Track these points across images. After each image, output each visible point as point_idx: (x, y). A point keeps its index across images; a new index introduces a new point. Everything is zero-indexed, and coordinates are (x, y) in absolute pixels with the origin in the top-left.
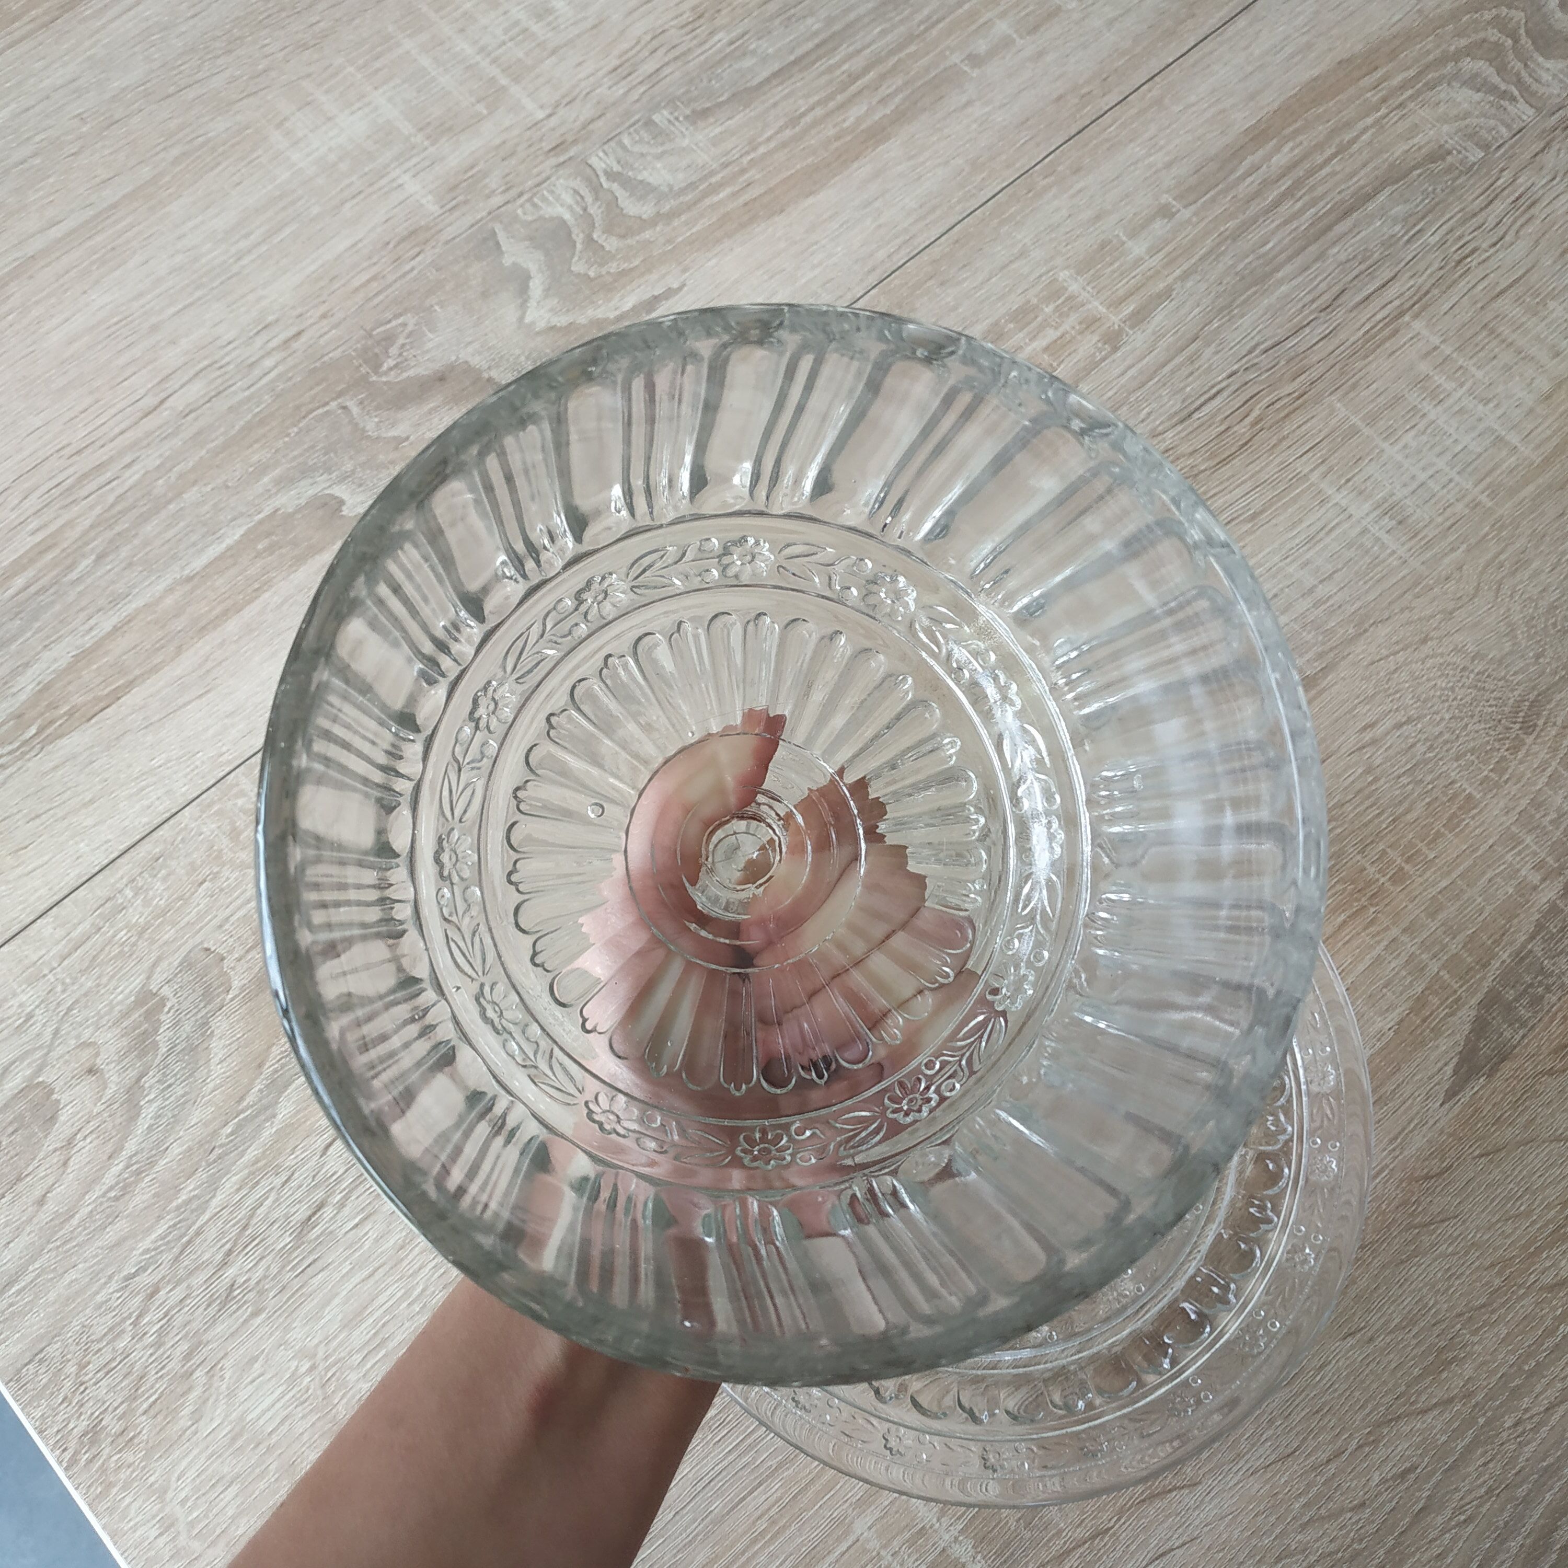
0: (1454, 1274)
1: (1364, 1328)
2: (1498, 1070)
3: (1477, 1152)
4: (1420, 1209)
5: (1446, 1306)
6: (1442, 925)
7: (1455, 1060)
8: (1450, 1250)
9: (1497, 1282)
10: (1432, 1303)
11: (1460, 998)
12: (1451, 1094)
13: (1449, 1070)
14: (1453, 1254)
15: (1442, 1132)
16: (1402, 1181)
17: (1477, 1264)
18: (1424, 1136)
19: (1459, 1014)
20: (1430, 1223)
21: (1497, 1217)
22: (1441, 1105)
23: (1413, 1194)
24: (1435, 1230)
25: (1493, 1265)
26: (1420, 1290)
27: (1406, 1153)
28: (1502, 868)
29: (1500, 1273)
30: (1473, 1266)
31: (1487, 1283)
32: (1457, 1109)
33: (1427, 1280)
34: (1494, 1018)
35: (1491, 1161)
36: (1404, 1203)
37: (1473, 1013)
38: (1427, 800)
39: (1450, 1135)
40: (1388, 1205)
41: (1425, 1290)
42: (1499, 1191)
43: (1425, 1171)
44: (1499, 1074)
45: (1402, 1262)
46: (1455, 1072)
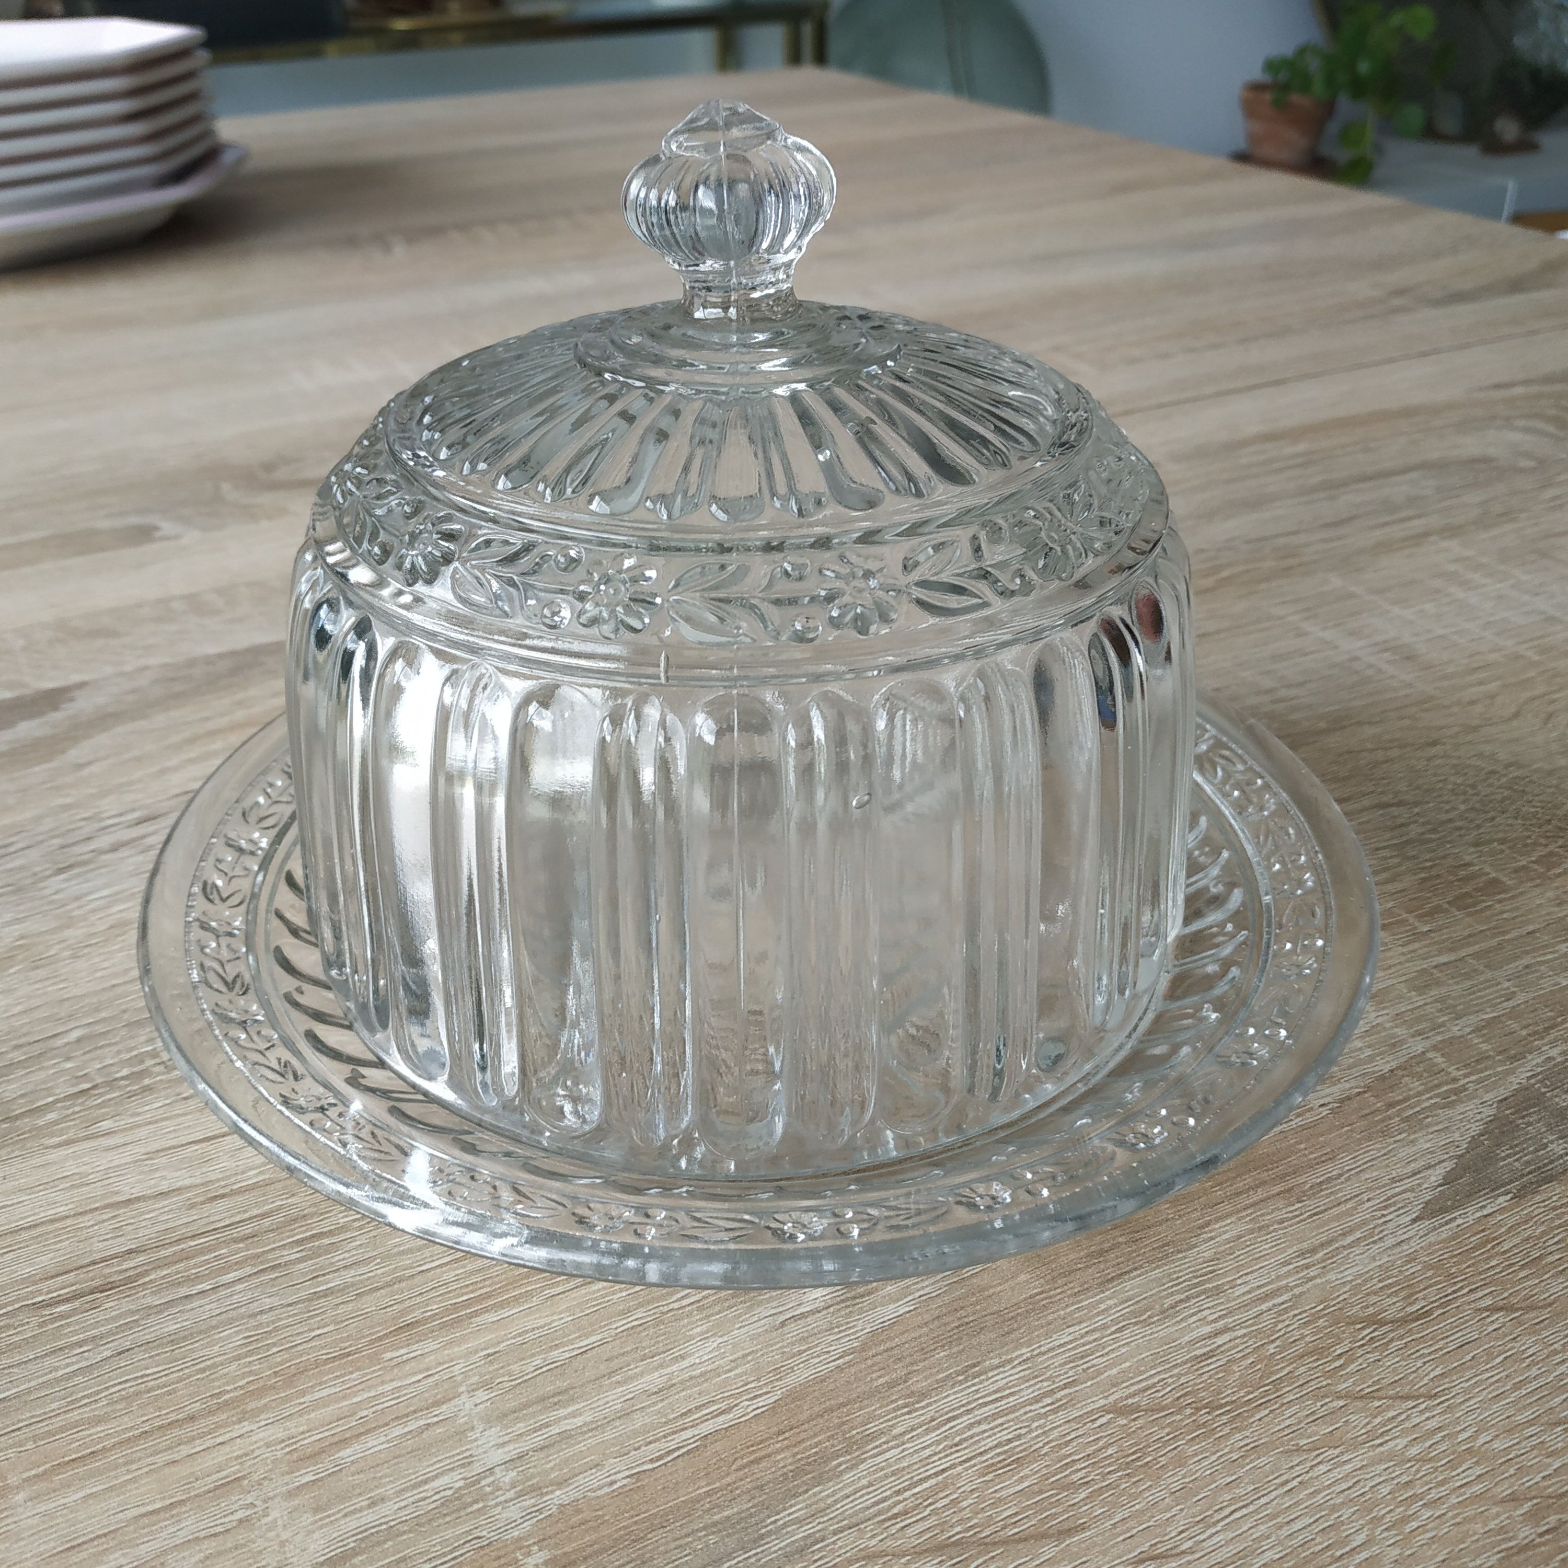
0: (1420, 1497)
1: (1190, 1551)
2: (1535, 1192)
3: (1488, 1302)
4: (1352, 1367)
5: (1395, 1552)
6: (1437, 1001)
7: (1449, 1165)
8: (1414, 1451)
9: (1525, 1533)
10: (1361, 1538)
11: (1464, 1088)
12: (1433, 1210)
13: (1435, 1176)
14: (1421, 1459)
15: (1411, 1258)
16: (1316, 1317)
17: (1477, 1488)
18: (1374, 1259)
19: (1460, 1108)
20: (1370, 1396)
21: (1527, 1415)
22: (1414, 1221)
23: (1340, 1341)
24: (1380, 1411)
25: (1514, 1499)
26: (1334, 1509)
27: (1332, 1276)
29: (1534, 1516)
30: (1469, 1492)
31: (1502, 1530)
32: (1445, 1232)
33: (1354, 1493)
34: (1529, 1124)
35: (1519, 1322)
36: (1317, 1352)
37: (1488, 1112)
39: (1428, 1267)
40: (1282, 1349)
41: (1346, 1513)
42: (1534, 1371)
43: (1371, 1310)
44: (1538, 1198)
45: (1299, 1449)
46: (1448, 1180)
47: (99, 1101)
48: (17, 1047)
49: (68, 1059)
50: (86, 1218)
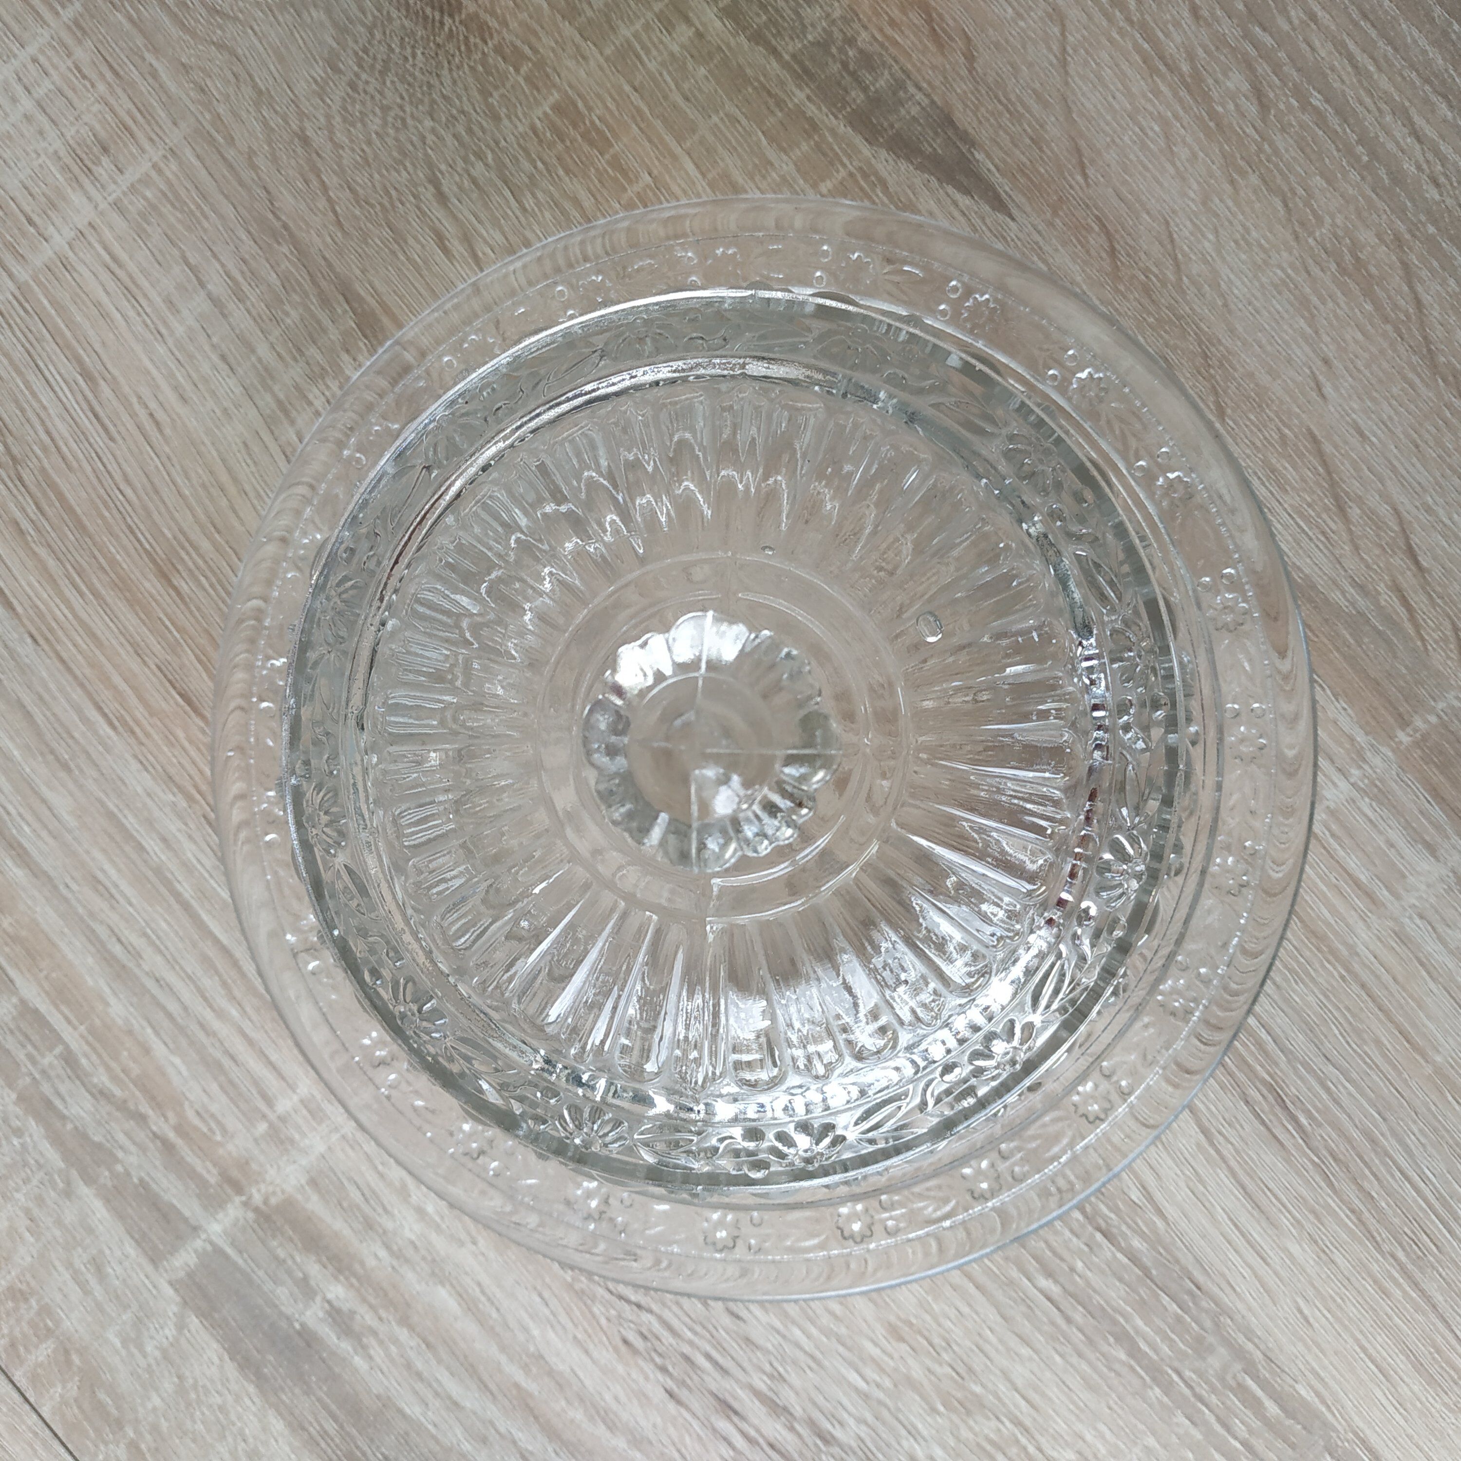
0: (1243, 238)
1: (1310, 368)
2: (966, 132)
3: (1079, 178)
4: (1155, 269)
5: (1285, 254)
6: (752, 178)
7: (950, 189)
8: (1211, 237)
9: (1254, 179)
10: (1279, 272)
11: (860, 169)
12: (998, 203)
13: (964, 201)
14: (1216, 232)
15: (1051, 224)
16: (1117, 291)
17: (1230, 203)
18: (1056, 250)
19: (884, 174)
20: (1175, 259)
21: (1168, 166)
22: (1013, 219)
23: (1134, 277)
24: (1185, 255)
25: (1232, 182)
26: (1262, 286)
27: (1079, 279)
28: (668, 79)
29: (1243, 174)
30: (1234, 209)
31: (1255, 192)
32: (1019, 199)
33: (1250, 275)
34: (892, 126)
35: (1092, 162)
36: (1147, 291)
37: (883, 154)
38: (561, 172)
39: (1055, 213)
40: (1149, 313)
41: (1264, 280)
42: (1132, 156)
43: (1104, 255)
44: (970, 130)
45: (1226, 305)
46: (967, 192)
47: (1112, 1216)
48: (1069, 1320)
49: (1073, 1270)
50: (1225, 1152)
